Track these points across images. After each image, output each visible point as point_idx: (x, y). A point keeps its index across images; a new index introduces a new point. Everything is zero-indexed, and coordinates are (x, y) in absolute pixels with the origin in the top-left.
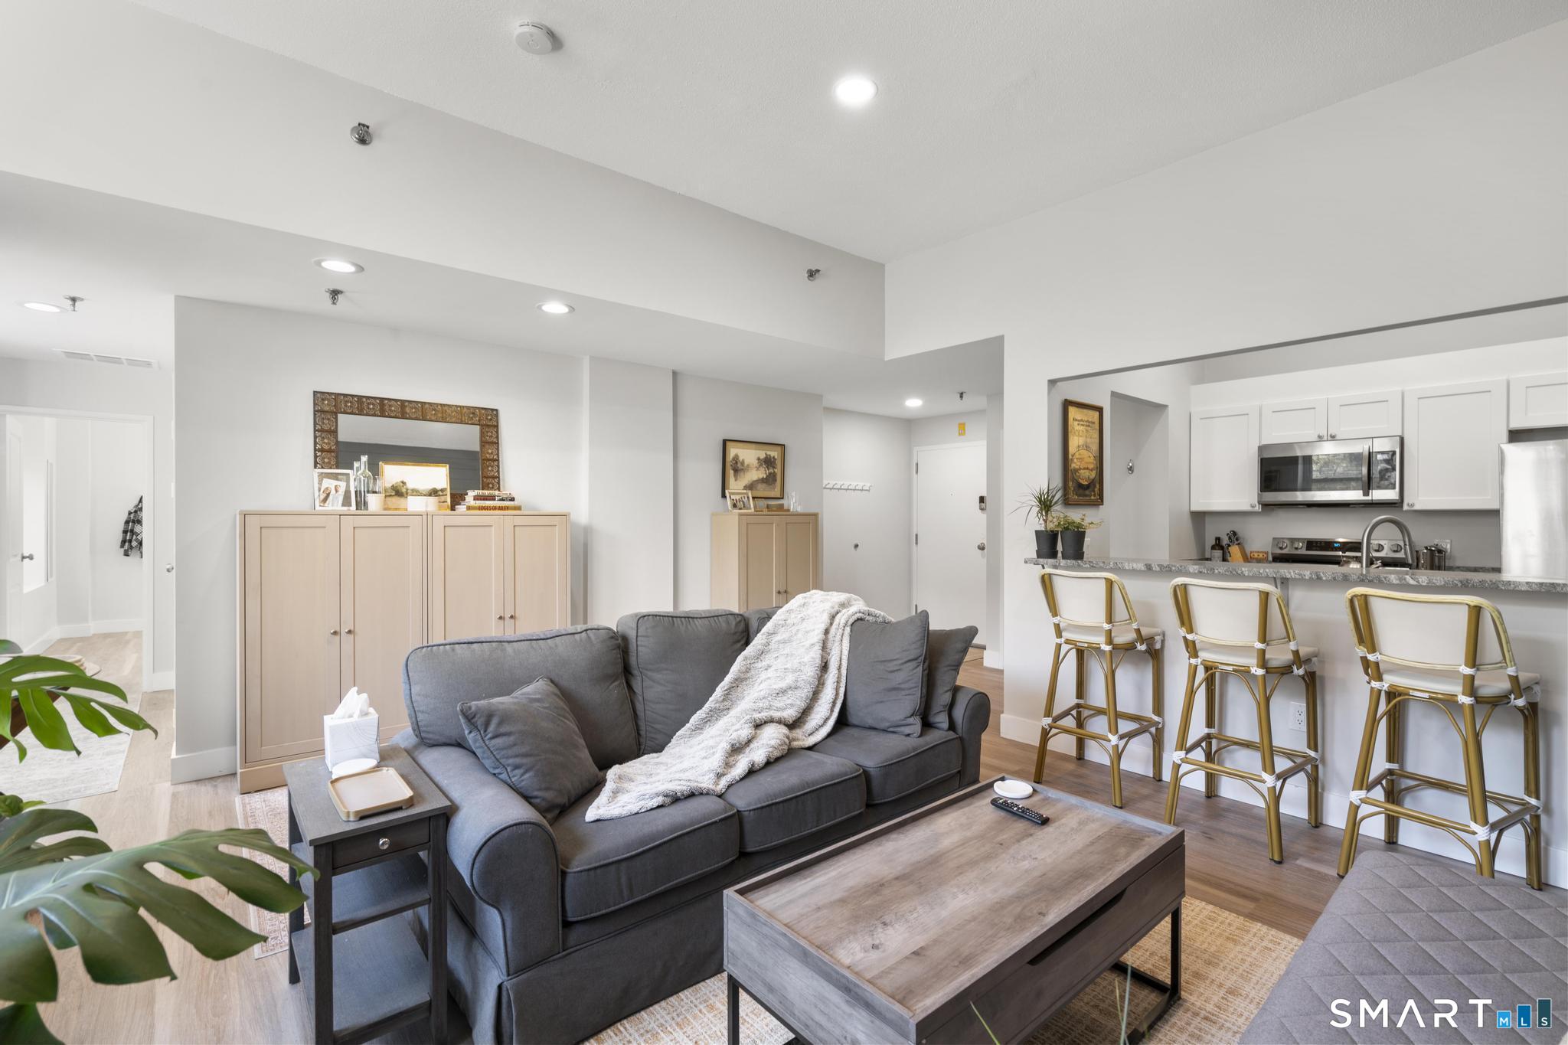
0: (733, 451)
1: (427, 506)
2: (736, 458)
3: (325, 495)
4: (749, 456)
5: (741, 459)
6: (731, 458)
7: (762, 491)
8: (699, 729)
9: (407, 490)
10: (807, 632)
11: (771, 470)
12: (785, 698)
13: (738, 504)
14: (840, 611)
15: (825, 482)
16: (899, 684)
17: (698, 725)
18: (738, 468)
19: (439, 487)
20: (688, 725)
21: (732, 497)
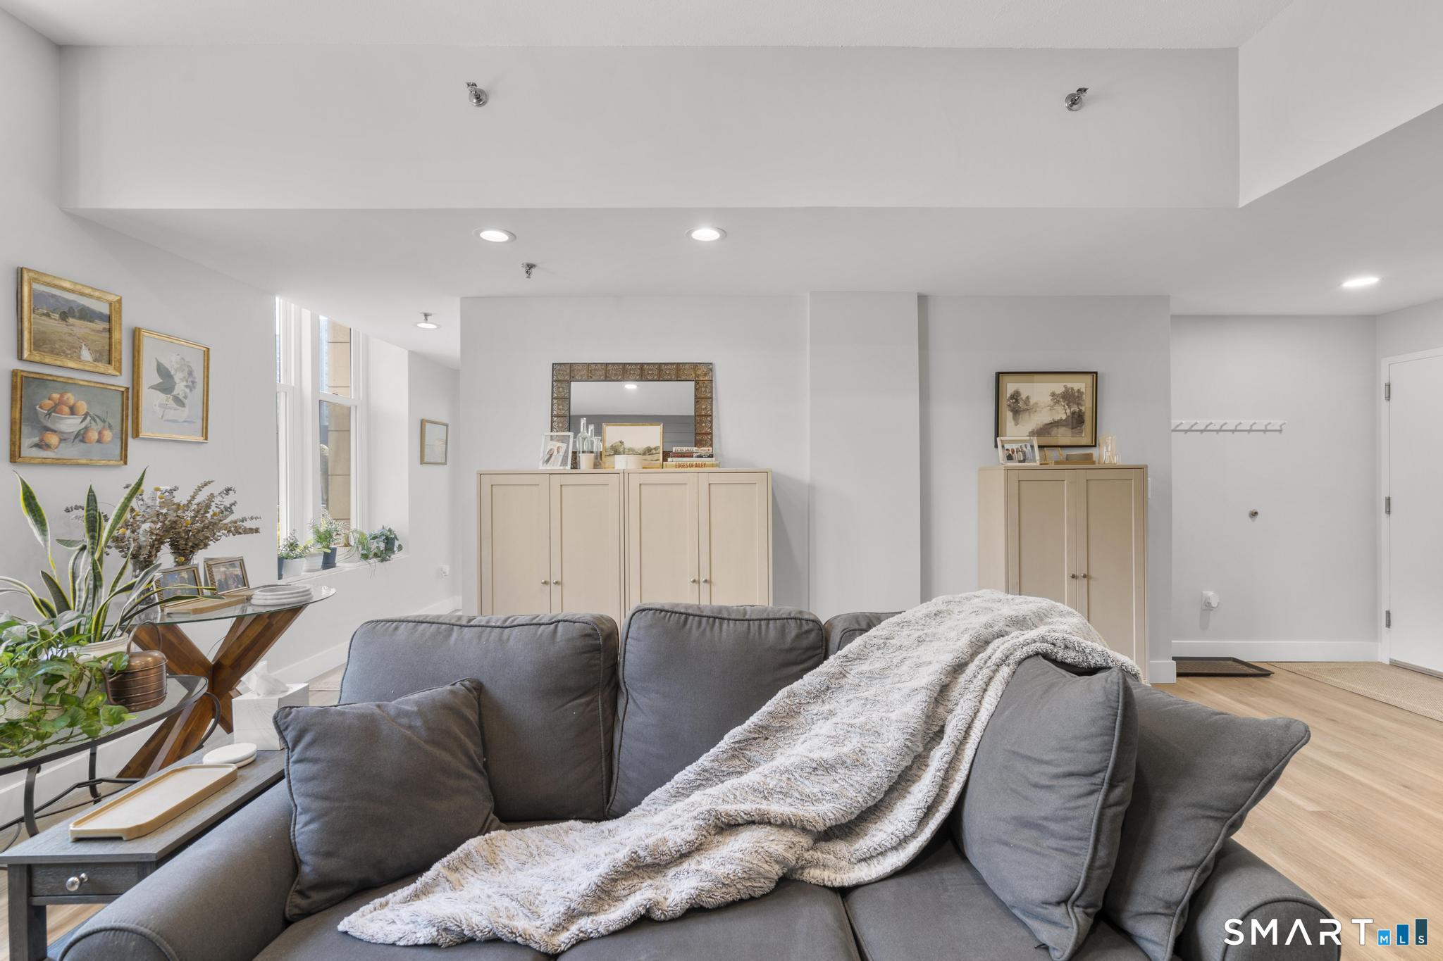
0: (1010, 387)
1: (627, 464)
2: (1016, 396)
3: (548, 456)
4: (1040, 393)
5: (1024, 396)
6: (1008, 395)
7: (1063, 436)
8: (680, 794)
9: (624, 449)
10: (918, 666)
11: (1075, 408)
12: (828, 779)
13: (1015, 456)
14: (1007, 633)
15: (1175, 422)
16: (1046, 818)
17: (683, 789)
18: (1018, 407)
19: (653, 446)
20: (668, 785)
21: (1007, 446)
